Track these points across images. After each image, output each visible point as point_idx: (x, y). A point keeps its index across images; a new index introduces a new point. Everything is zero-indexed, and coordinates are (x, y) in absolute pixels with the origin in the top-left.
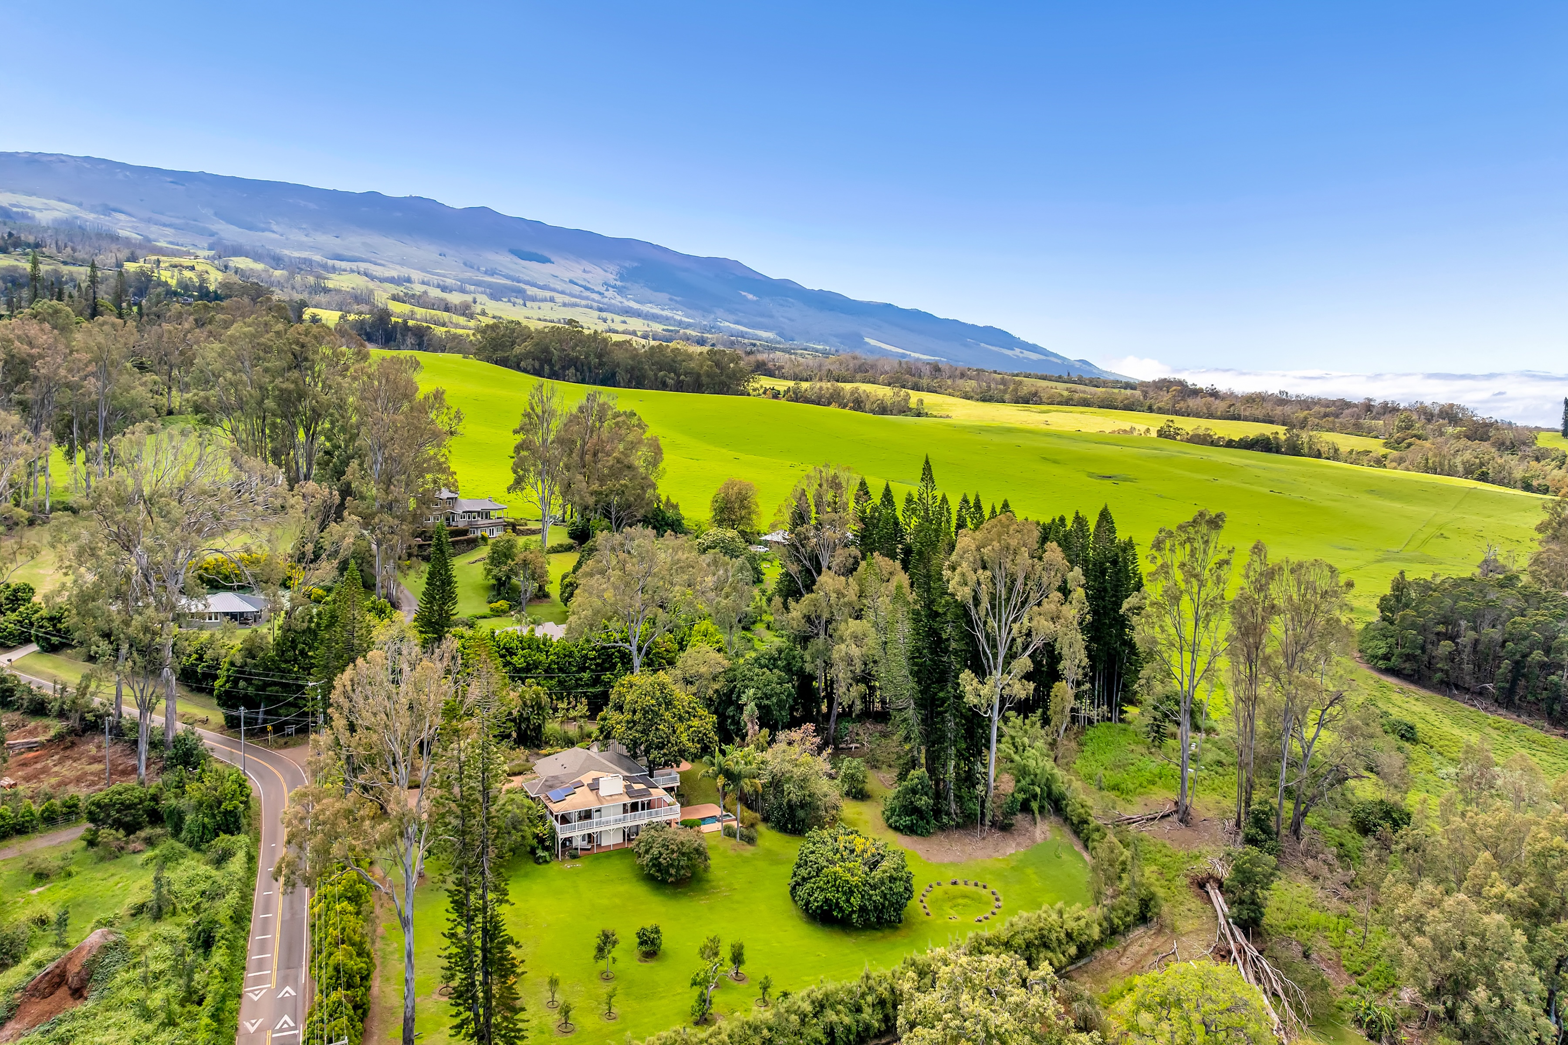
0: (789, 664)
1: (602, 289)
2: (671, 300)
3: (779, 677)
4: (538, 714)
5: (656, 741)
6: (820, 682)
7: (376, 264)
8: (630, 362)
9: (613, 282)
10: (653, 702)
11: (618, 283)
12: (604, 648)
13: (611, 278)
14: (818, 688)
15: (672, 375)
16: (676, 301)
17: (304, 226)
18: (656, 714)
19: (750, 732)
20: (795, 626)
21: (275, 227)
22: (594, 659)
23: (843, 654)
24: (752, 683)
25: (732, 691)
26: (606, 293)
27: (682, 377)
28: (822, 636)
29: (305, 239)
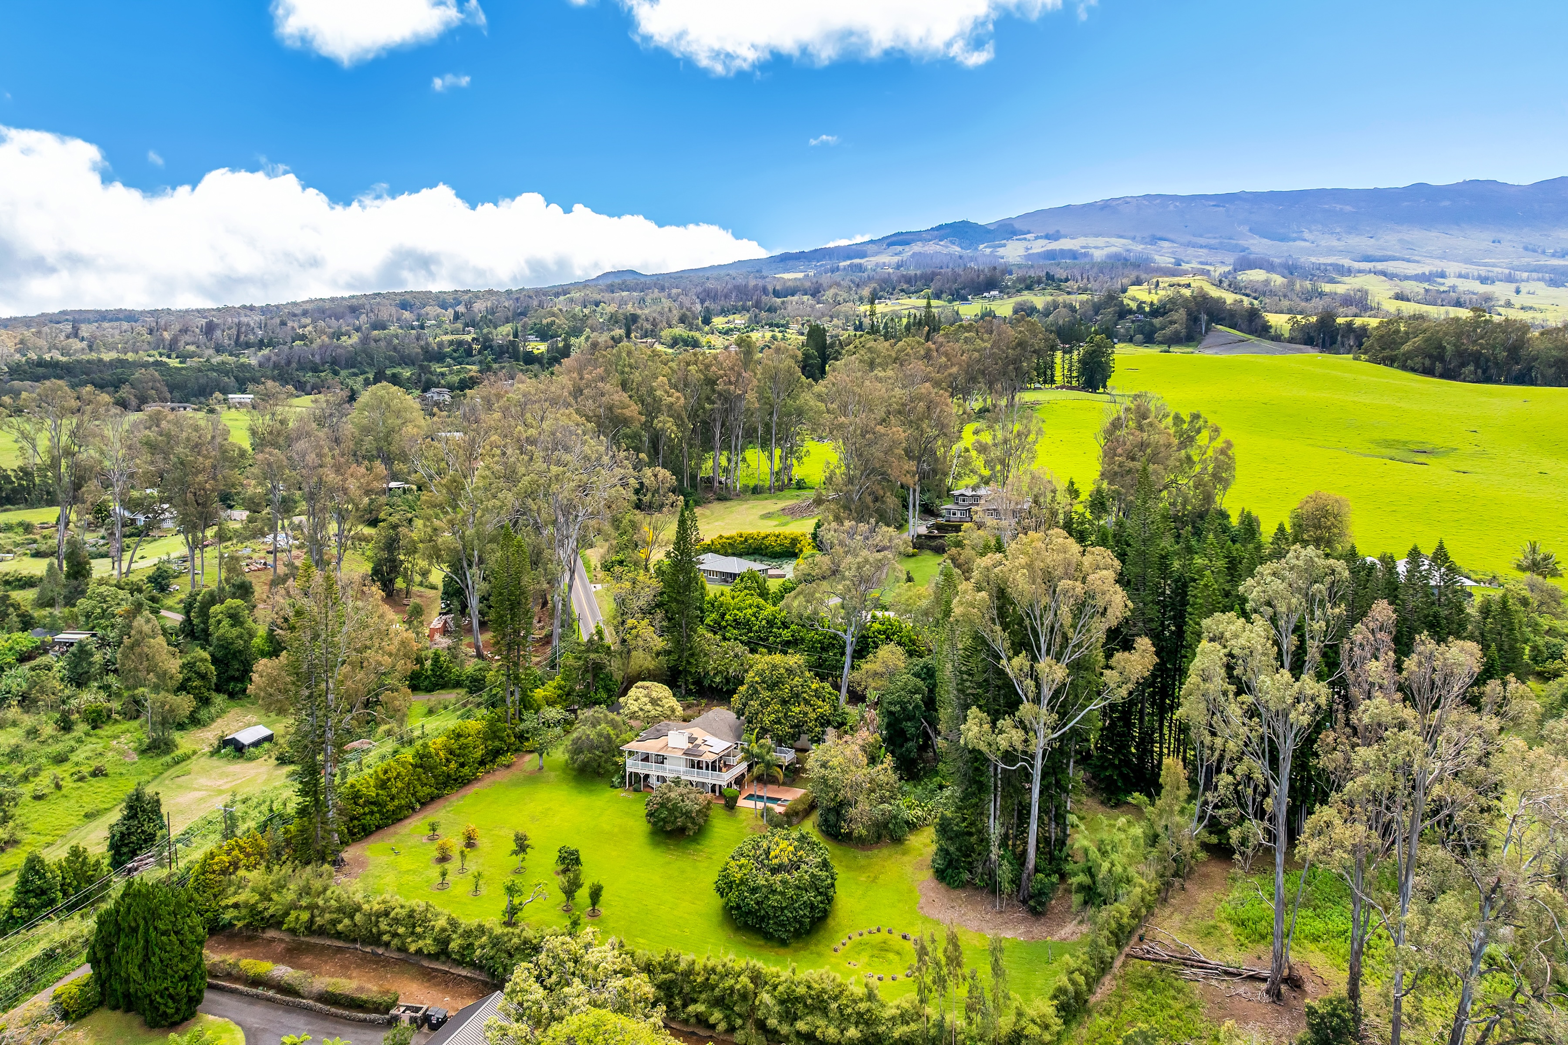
7: (1408, 261)
17: (1338, 230)
21: (1306, 235)
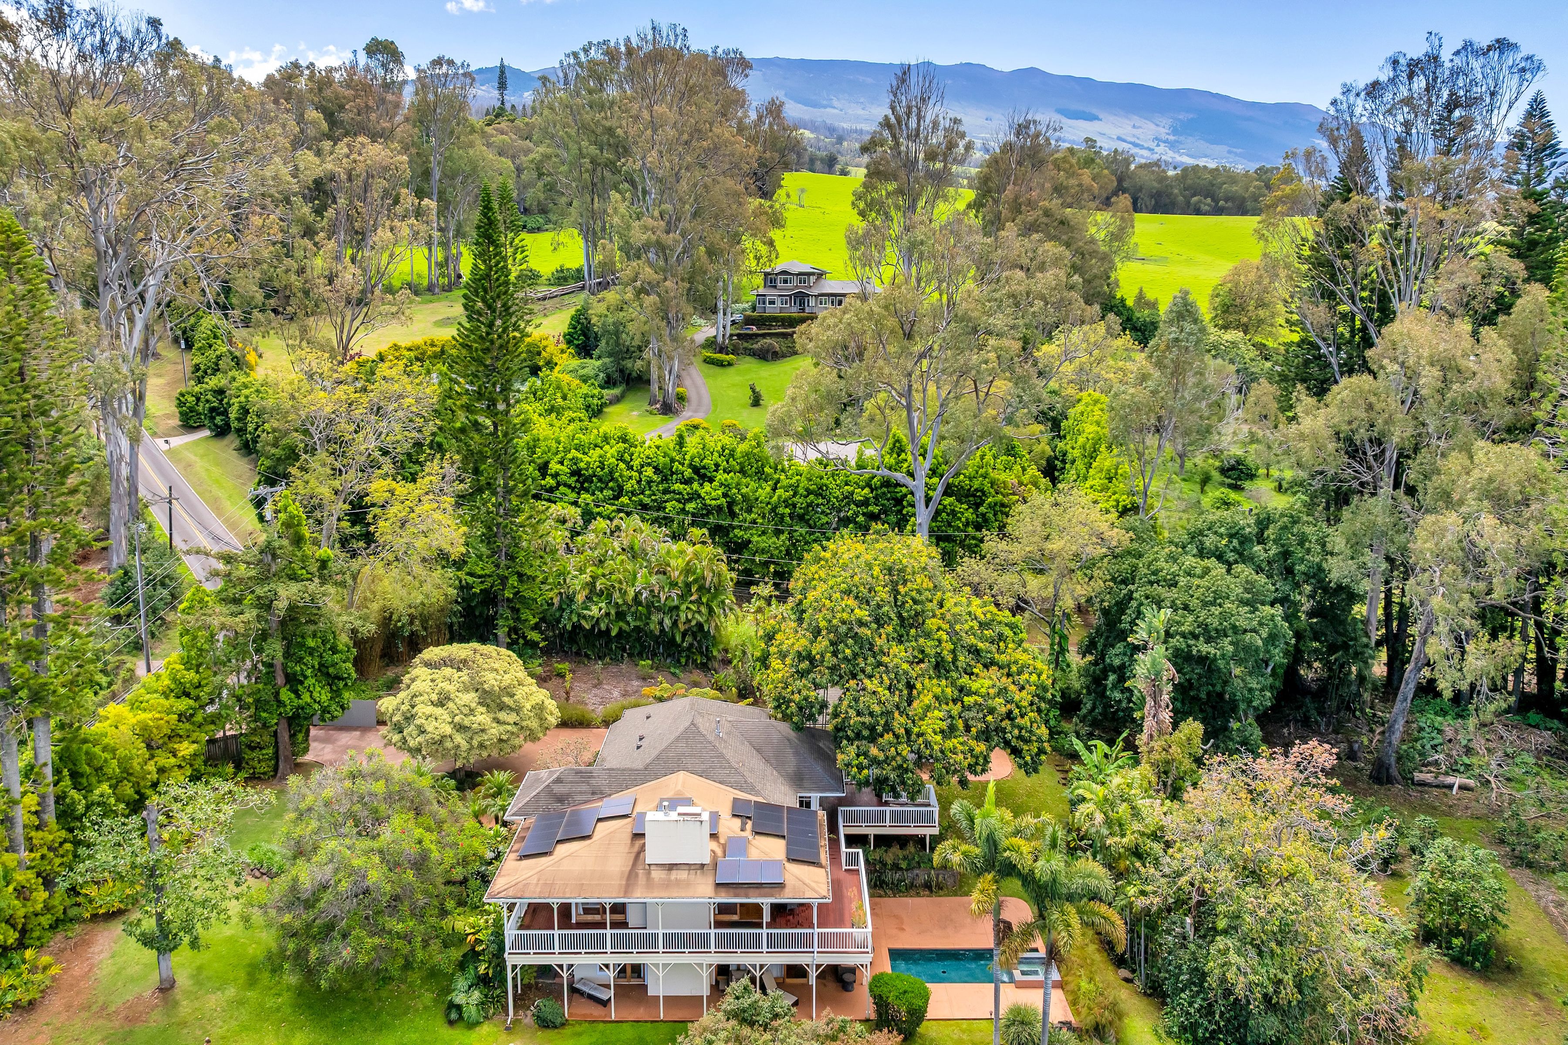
0: (1286, 554)
1: (1152, 145)
2: (1229, 152)
3: (1249, 587)
4: (699, 602)
5: (855, 720)
6: (1372, 608)
8: (1155, 184)
9: (1164, 137)
10: (862, 613)
11: (1171, 138)
12: (887, 483)
13: (1163, 132)
14: (1366, 622)
15: (1209, 200)
16: (1236, 154)
17: (862, 101)
18: (867, 647)
19: (1149, 724)
20: (1306, 454)
21: (835, 103)
22: (865, 503)
23: (1450, 538)
24: (1174, 593)
25: (1122, 606)
26: (1157, 149)
27: (1221, 203)
28: (1386, 489)
29: (861, 112)
